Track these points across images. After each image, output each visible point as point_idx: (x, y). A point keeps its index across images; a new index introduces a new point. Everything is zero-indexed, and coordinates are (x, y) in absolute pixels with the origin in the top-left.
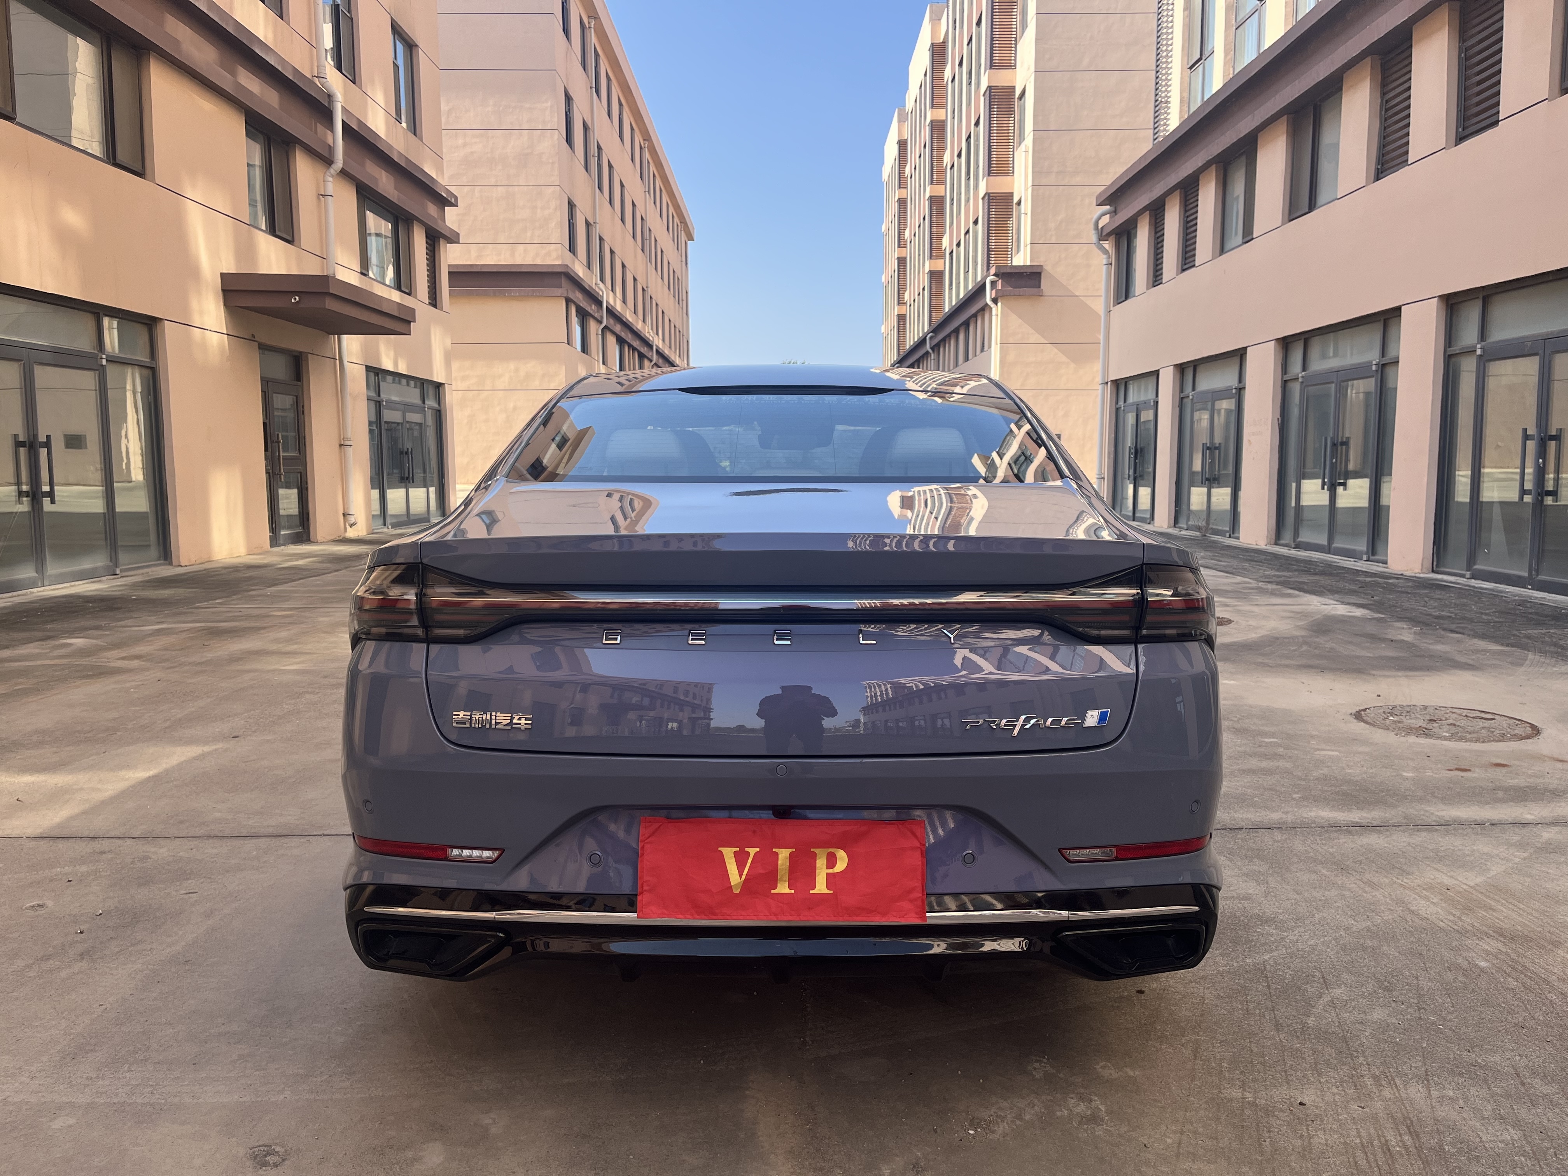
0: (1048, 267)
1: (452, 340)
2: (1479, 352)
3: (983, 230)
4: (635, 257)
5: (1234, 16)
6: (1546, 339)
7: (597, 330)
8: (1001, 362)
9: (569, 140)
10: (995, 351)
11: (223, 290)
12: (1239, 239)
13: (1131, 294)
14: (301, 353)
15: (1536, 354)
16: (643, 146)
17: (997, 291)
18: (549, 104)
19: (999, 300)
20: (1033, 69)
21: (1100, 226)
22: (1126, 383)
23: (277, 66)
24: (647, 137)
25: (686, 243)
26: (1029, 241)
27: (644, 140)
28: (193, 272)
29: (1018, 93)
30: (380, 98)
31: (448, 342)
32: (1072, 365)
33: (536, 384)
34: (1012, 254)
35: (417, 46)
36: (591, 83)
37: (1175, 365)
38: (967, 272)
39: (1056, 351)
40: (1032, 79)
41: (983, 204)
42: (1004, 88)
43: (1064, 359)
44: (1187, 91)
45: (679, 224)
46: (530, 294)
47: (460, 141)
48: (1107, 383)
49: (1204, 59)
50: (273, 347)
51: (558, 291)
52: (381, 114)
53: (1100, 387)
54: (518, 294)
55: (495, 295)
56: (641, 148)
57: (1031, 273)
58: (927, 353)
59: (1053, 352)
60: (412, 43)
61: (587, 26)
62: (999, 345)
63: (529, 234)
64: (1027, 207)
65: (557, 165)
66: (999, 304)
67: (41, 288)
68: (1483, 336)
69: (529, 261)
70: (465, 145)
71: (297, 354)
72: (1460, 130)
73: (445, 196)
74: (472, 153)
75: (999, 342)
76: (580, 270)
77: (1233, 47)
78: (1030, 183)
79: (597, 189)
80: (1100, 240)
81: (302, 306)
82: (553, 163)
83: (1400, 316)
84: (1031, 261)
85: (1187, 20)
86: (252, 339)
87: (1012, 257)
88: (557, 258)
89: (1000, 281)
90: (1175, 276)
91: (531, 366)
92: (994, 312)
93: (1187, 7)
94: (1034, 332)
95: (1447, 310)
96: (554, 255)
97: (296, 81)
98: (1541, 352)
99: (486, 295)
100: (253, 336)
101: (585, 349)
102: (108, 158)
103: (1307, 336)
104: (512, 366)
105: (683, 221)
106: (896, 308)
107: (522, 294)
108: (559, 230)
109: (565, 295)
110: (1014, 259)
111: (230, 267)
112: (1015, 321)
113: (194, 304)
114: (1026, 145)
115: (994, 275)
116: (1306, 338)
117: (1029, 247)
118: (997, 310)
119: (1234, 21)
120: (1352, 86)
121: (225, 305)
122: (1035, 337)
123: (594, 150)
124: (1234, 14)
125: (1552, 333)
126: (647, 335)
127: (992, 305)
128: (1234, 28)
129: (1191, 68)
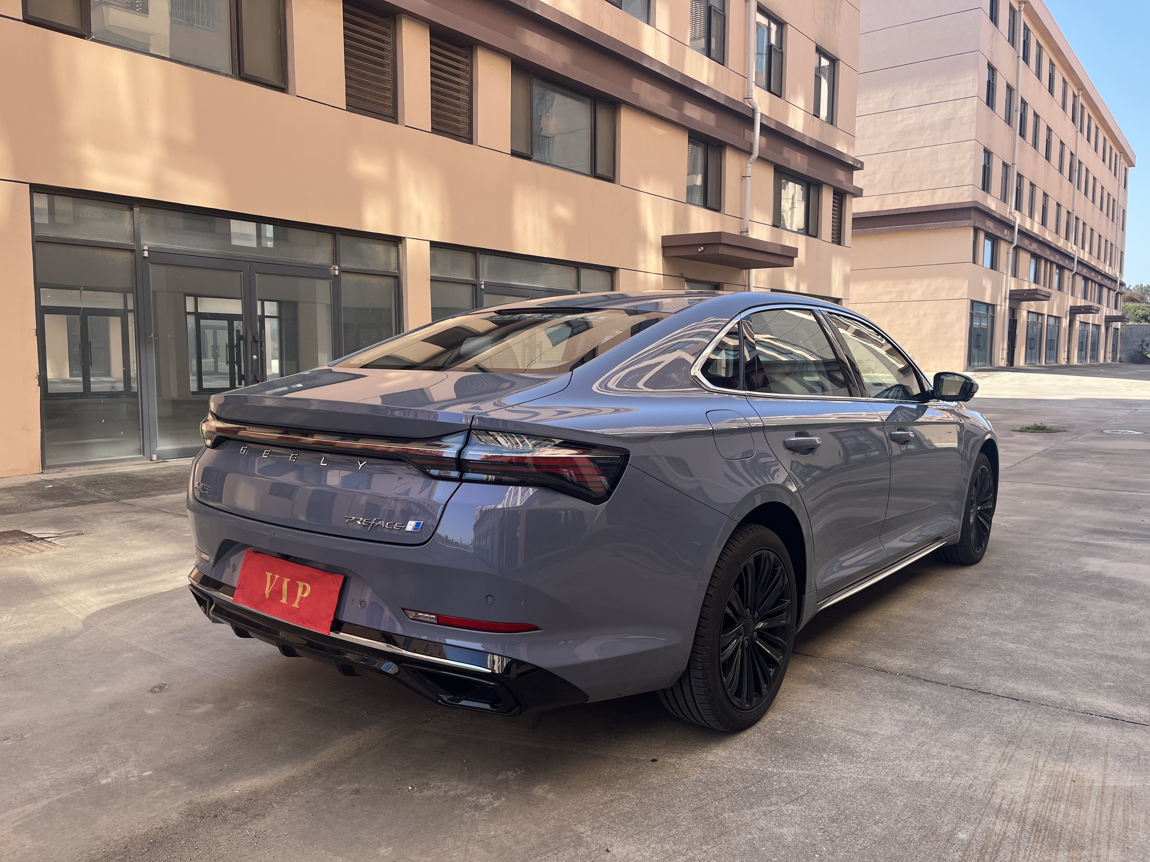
1: (851, 268)
4: (1061, 186)
7: (1008, 250)
9: (990, 102)
11: (663, 247)
14: (719, 283)
16: (1077, 94)
18: (971, 78)
23: (712, 97)
24: (1081, 87)
25: (1126, 169)
27: (1079, 90)
28: (641, 237)
30: (800, 102)
31: (848, 269)
33: (943, 295)
35: (839, 59)
36: (1018, 53)
45: (1118, 154)
46: (943, 227)
47: (899, 118)
50: (697, 280)
51: (967, 222)
52: (801, 114)
54: (934, 228)
55: (916, 230)
56: (1074, 96)
60: (835, 59)
61: (1018, 10)
63: (947, 180)
65: (974, 124)
67: (541, 254)
69: (945, 201)
70: (902, 120)
71: (717, 284)
73: (852, 163)
74: (907, 125)
76: (992, 204)
79: (1018, 136)
81: (705, 253)
82: (971, 123)
86: (681, 277)
88: (969, 197)
91: (941, 282)
96: (966, 195)
97: (727, 105)
99: (908, 230)
100: (682, 274)
101: (994, 265)
102: (591, 173)
104: (925, 282)
105: (1122, 150)
107: (938, 227)
108: (972, 174)
109: (973, 225)
111: (668, 231)
113: (641, 257)
121: (664, 256)
123: (1017, 104)
126: (1070, 250)
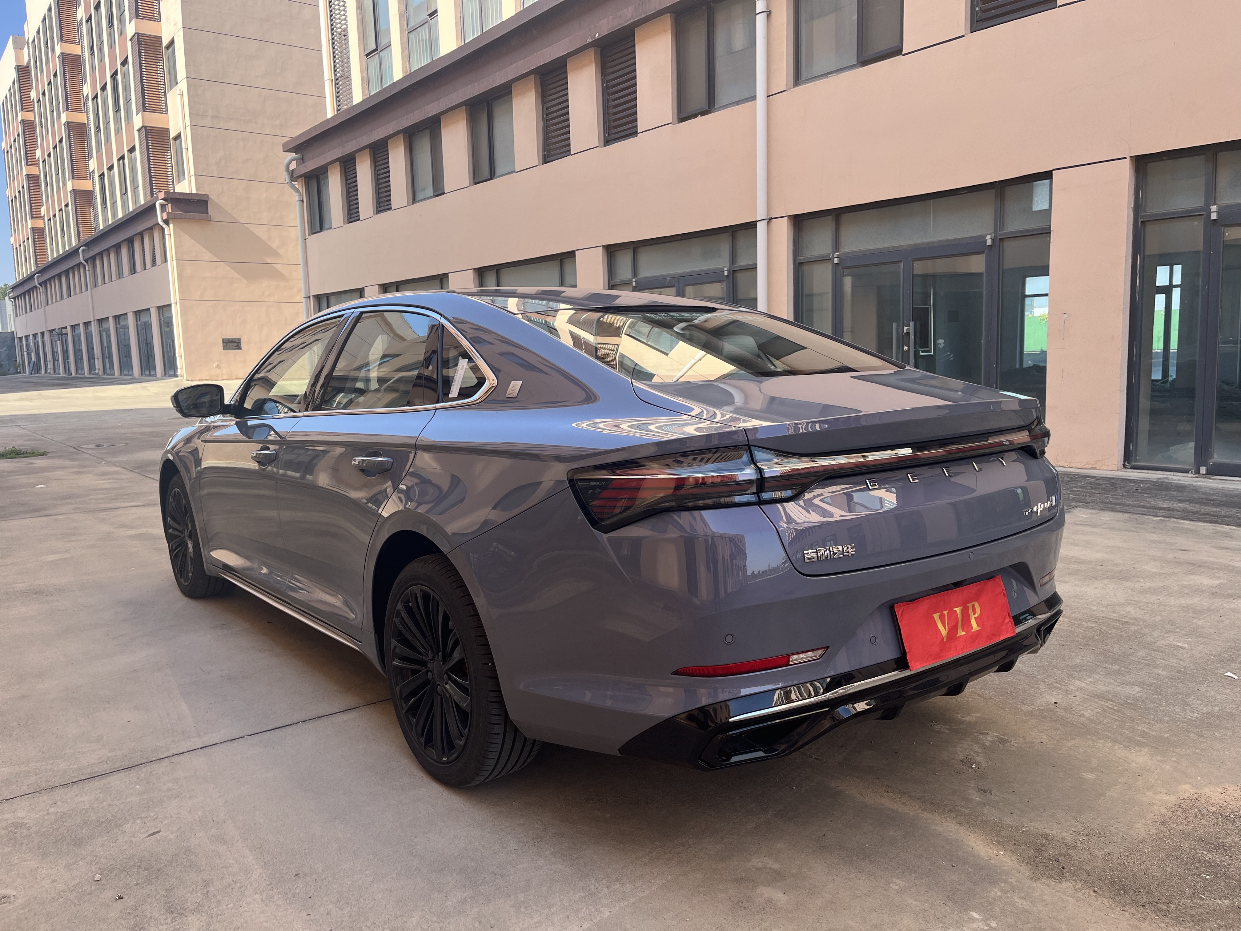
0: (213, 197)
2: (634, 284)
3: (142, 158)
5: (405, 23)
6: (679, 277)
8: (179, 275)
10: (172, 266)
12: (430, 192)
13: (326, 225)
15: (674, 286)
17: (168, 213)
19: (170, 221)
20: (180, 25)
21: (291, 169)
22: (328, 298)
26: (192, 173)
29: (165, 43)
32: (245, 281)
34: (173, 182)
37: (379, 285)
38: (124, 193)
39: (228, 268)
40: (181, 33)
41: (139, 135)
42: (150, 36)
43: (236, 275)
44: (365, 72)
48: (309, 297)
49: (379, 51)
53: (304, 300)
57: (198, 200)
58: (79, 265)
59: (224, 269)
62: (175, 262)
64: (187, 141)
66: (171, 226)
68: (635, 273)
72: (607, 135)
75: (174, 258)
77: (407, 46)
78: (188, 123)
80: (292, 181)
83: (575, 257)
84: (197, 190)
85: (360, 17)
87: (173, 184)
89: (170, 205)
90: (372, 215)
92: (166, 232)
93: (360, 6)
94: (207, 251)
95: (608, 255)
98: (676, 285)
103: (498, 267)
106: (29, 222)
110: (175, 187)
112: (188, 242)
114: (180, 90)
115: (162, 199)
116: (498, 269)
117: (193, 178)
118: (170, 230)
119: (406, 26)
120: (520, 94)
122: (208, 256)
124: (406, 21)
125: (683, 273)
127: (165, 226)
128: (407, 32)
129: (367, 55)
